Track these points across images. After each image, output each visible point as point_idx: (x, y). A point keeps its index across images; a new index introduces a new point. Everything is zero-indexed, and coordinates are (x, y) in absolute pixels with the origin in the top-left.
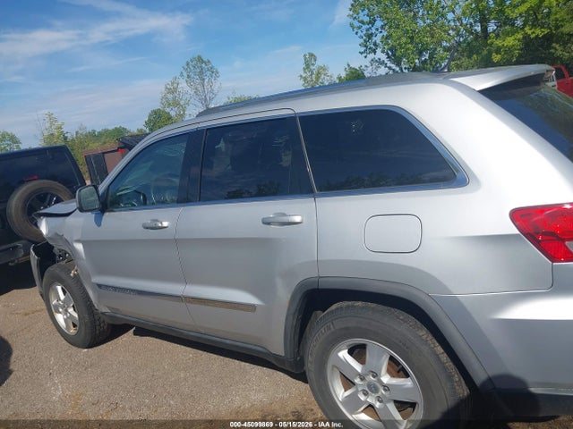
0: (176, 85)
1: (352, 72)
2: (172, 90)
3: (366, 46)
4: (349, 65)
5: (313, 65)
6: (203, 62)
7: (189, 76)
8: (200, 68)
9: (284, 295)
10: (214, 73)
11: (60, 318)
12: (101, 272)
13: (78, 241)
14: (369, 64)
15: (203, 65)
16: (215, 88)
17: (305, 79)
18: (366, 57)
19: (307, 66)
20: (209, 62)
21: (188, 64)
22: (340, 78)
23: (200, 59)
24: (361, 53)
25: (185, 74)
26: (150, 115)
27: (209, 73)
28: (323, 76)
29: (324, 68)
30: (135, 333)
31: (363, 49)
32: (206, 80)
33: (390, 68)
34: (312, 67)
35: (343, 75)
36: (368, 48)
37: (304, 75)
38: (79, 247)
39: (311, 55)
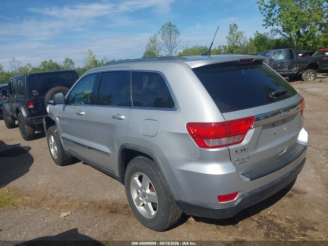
0: (155, 39)
1: (258, 37)
2: (153, 41)
3: (267, 21)
4: (257, 32)
5: (235, 31)
6: (172, 26)
7: (163, 34)
8: (170, 29)
9: (117, 150)
10: (177, 32)
11: (52, 150)
12: (65, 132)
13: (57, 117)
14: (269, 32)
15: (172, 28)
16: (177, 41)
17: (229, 39)
18: (266, 28)
19: (231, 32)
20: (175, 26)
21: (163, 27)
22: (251, 40)
23: (170, 24)
24: (264, 25)
25: (161, 33)
26: (145, 54)
27: (174, 33)
28: (240, 38)
29: (241, 33)
30: (83, 163)
31: (265, 23)
32: (173, 36)
33: (283, 35)
34: (234, 32)
35: (253, 37)
36: (268, 22)
37: (229, 36)
38: (57, 119)
39: (235, 25)
